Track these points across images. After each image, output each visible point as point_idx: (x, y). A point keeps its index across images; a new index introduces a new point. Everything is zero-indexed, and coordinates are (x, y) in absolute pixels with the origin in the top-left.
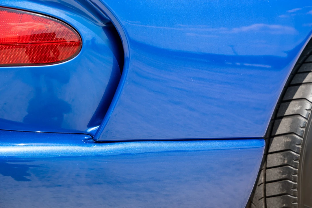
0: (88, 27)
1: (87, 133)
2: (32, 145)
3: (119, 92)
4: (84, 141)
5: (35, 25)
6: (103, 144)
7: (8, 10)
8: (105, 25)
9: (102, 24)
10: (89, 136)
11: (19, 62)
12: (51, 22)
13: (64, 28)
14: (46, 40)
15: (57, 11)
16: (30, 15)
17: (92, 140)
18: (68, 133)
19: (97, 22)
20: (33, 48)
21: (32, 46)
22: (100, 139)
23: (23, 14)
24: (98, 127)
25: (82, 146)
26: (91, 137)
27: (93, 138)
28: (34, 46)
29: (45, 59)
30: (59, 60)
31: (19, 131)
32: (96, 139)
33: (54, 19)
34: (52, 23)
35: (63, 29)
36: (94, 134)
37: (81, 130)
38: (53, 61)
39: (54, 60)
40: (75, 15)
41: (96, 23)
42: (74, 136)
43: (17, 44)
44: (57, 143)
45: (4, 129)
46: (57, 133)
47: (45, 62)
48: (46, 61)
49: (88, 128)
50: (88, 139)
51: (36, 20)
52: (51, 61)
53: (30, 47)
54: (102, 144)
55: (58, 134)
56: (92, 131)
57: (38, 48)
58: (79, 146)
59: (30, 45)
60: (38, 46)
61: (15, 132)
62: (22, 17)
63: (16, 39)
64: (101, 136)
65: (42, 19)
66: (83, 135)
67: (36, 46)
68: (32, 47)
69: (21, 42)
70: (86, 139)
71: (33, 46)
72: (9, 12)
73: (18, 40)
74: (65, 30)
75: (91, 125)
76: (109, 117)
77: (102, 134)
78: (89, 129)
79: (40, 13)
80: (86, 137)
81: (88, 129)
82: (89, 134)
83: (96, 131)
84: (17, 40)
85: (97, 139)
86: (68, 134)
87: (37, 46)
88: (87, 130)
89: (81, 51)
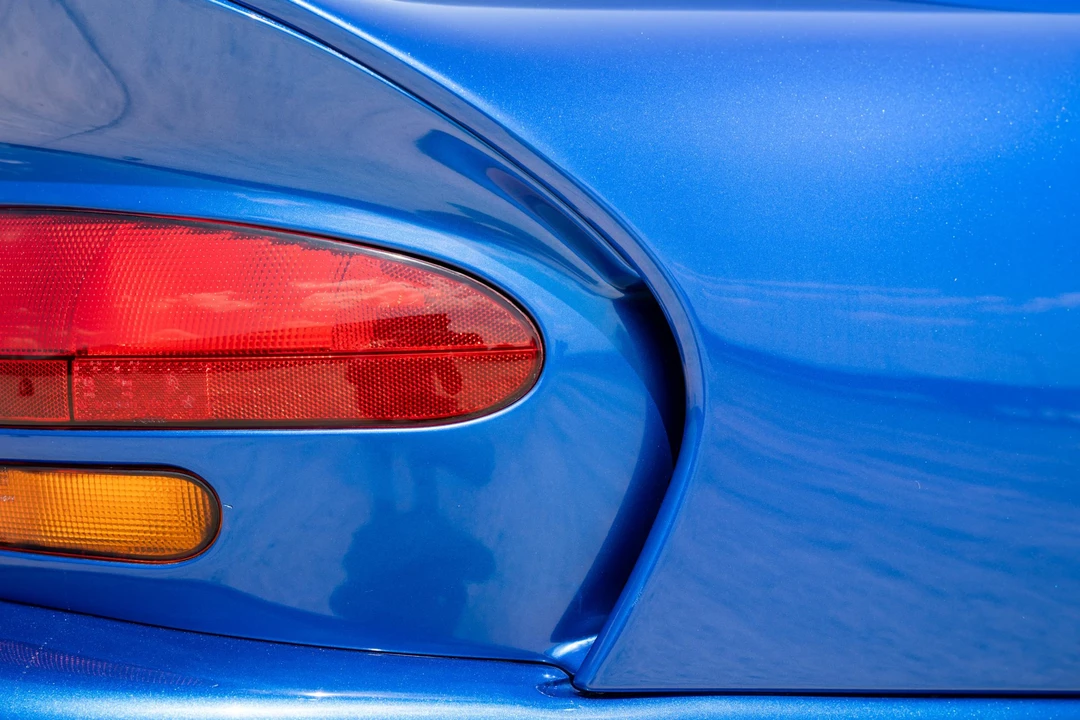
0: (567, 302)
1: (553, 659)
2: (368, 699)
3: (668, 524)
4: (540, 689)
5: (383, 288)
6: (607, 701)
7: (304, 240)
8: (620, 295)
9: (610, 290)
10: (557, 670)
11: (334, 415)
12: (436, 280)
13: (475, 298)
14: (425, 342)
15: (463, 246)
16: (375, 257)
17: (568, 687)
18: (486, 659)
19: (595, 282)
20: (381, 368)
21: (376, 361)
22: (596, 684)
23: (351, 255)
24: (592, 640)
25: (534, 706)
26: (564, 675)
27: (571, 679)
28: (385, 361)
29: (418, 405)
30: (466, 411)
31: (323, 647)
32: (583, 685)
33: (453, 272)
34: (443, 283)
35: (474, 301)
36: (577, 664)
37: (532, 650)
38: (447, 414)
39: (449, 411)
40: (522, 260)
41: (591, 286)
42: (507, 670)
43: (328, 354)
44: (450, 694)
45: (274, 640)
46: (451, 657)
47: (418, 415)
48: (422, 413)
49: (555, 644)
50: (556, 683)
51: (392, 275)
52: (440, 412)
53: (372, 363)
54: (603, 701)
55: (454, 661)
56: (570, 655)
57: (399, 368)
58: (526, 705)
59: (372, 359)
60: (398, 363)
61: (311, 649)
62: (348, 264)
63: (327, 339)
64: (599, 675)
65: (414, 272)
66: (538, 668)
67: (390, 363)
68: (377, 366)
69: (342, 348)
70: (548, 684)
71: (381, 363)
72: (305, 247)
73: (334, 342)
74: (479, 304)
75: (564, 634)
76: (632, 609)
77: (604, 666)
78: (558, 648)
79: (404, 250)
80: (547, 676)
81: (555, 647)
82: (560, 664)
83: (584, 655)
84: (328, 343)
85: (587, 684)
86: (488, 664)
87: (394, 361)
88: (552, 650)
89: (540, 382)
